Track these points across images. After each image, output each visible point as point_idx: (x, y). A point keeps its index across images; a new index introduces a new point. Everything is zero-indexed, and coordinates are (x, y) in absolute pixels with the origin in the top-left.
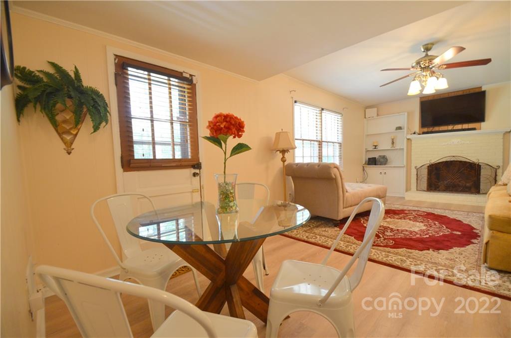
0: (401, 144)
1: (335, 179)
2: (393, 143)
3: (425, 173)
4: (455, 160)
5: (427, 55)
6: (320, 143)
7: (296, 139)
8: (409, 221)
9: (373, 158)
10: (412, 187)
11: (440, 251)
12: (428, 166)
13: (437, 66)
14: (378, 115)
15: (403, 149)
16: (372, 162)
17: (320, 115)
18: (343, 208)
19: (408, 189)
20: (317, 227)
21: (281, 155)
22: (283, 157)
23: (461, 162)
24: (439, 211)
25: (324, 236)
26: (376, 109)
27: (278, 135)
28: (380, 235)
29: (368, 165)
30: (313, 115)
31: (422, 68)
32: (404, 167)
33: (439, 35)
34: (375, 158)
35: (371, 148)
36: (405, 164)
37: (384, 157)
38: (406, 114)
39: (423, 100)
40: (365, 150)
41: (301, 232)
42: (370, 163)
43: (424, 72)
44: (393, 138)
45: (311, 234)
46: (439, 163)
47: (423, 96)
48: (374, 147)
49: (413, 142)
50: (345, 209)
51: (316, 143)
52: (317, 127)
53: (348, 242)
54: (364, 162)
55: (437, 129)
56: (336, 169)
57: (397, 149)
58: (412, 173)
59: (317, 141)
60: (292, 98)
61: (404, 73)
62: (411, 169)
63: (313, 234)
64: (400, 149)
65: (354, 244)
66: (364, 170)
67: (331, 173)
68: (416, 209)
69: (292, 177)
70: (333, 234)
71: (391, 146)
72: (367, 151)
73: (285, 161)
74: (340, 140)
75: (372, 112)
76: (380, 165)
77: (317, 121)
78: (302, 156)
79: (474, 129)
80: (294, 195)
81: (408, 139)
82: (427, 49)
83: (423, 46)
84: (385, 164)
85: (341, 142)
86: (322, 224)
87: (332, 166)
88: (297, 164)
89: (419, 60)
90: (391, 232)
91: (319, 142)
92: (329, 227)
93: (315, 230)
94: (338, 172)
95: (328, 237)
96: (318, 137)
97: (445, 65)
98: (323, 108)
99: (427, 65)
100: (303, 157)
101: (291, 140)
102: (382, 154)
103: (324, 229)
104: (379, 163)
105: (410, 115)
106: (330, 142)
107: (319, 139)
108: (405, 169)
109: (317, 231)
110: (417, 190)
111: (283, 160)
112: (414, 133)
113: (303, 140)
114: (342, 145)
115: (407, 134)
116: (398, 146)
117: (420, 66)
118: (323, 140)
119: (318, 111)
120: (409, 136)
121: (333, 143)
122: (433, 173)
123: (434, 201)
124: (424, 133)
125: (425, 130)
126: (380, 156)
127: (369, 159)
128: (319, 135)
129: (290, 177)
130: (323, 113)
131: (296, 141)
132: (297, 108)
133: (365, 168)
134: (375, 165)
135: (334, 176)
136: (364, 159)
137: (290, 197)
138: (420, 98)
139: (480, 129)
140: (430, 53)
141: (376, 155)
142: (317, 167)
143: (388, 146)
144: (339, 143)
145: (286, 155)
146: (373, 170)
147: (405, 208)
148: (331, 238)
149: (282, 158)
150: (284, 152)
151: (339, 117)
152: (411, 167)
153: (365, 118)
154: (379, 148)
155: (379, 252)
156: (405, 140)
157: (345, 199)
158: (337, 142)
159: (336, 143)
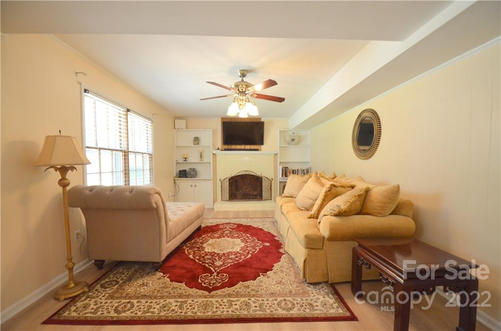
0: (208, 158)
1: (157, 209)
2: (201, 156)
3: (227, 184)
4: (248, 174)
5: (243, 81)
6: (126, 154)
7: (87, 147)
8: (228, 239)
9: (183, 170)
10: (218, 198)
11: (268, 273)
12: (229, 179)
13: (251, 94)
14: (187, 127)
15: (210, 163)
16: (183, 174)
17: (125, 117)
18: (167, 243)
19: (215, 201)
20: (129, 279)
21: (58, 176)
22: (63, 178)
23: (251, 175)
24: (244, 220)
25: (144, 296)
26: (185, 121)
27: (51, 141)
28: (212, 268)
29: (179, 177)
30: (115, 115)
31: (240, 92)
32: (211, 180)
33: (254, 65)
34: (186, 170)
35: (181, 160)
36: (212, 176)
37: (194, 170)
38: (211, 130)
39: (225, 120)
40: (175, 162)
41: (103, 301)
42: (181, 175)
43: (240, 96)
44: (201, 151)
45: (123, 301)
46: (237, 176)
47: (226, 117)
48: (184, 159)
49: (217, 157)
50: (169, 244)
51: (121, 154)
52: (120, 132)
53: (180, 296)
54: (175, 175)
55: (234, 147)
56: (157, 194)
57: (205, 163)
58: (218, 185)
59: (122, 151)
60: (80, 84)
61: (226, 92)
62: (216, 181)
63: (125, 298)
64: (208, 163)
65: (188, 296)
66: (175, 183)
67: (151, 202)
68: (227, 221)
69: (81, 209)
70: (157, 287)
71: (200, 159)
72: (178, 163)
73: (68, 185)
74: (150, 151)
75: (181, 124)
76: (191, 177)
77: (120, 125)
78: (99, 171)
79: (257, 150)
80: (86, 238)
81: (213, 154)
82: (243, 75)
83: (240, 70)
84: (195, 177)
85: (151, 153)
86: (136, 271)
87: (152, 192)
88: (92, 189)
89: (237, 82)
90: (219, 260)
91: (125, 152)
92: (148, 274)
93: (126, 287)
94: (159, 197)
95: (150, 297)
96: (123, 146)
97: (256, 94)
98: (129, 109)
99: (244, 90)
100: (100, 173)
101: (79, 150)
102: (192, 166)
103: (140, 282)
104: (190, 176)
105: (214, 131)
106: (139, 153)
107: (124, 148)
108: (212, 181)
109: (130, 289)
110: (222, 200)
111: (63, 183)
112: (218, 149)
113: (100, 149)
114: (153, 157)
115: (213, 149)
116: (205, 160)
117: (238, 90)
118: (130, 150)
119: (122, 111)
120: (215, 152)
121: (142, 153)
122: (234, 185)
123: (236, 210)
124: (225, 150)
125: (226, 147)
126: (190, 169)
127: (180, 171)
128: (124, 143)
129: (79, 208)
130: (128, 115)
131: (87, 149)
132: (89, 100)
133: (176, 182)
134: (186, 177)
135: (155, 206)
136: (175, 171)
137: (78, 238)
138: (222, 118)
139: (261, 150)
140: (245, 79)
141: (186, 167)
142: (128, 193)
143: (197, 160)
144: (149, 154)
145: (70, 175)
146: (184, 183)
147: (219, 221)
148: (155, 298)
149: (61, 180)
150: (63, 170)
151: (149, 123)
152: (216, 179)
153: (175, 128)
154: (189, 160)
155: (219, 300)
156: (212, 154)
157: (169, 231)
158: (147, 152)
159: (145, 153)
